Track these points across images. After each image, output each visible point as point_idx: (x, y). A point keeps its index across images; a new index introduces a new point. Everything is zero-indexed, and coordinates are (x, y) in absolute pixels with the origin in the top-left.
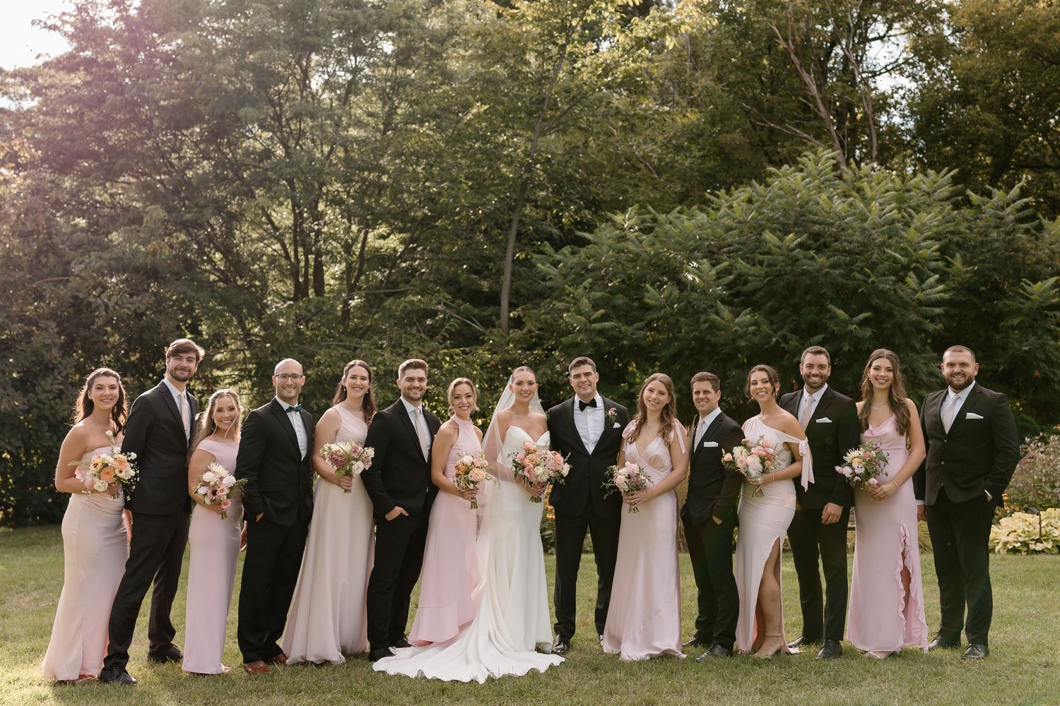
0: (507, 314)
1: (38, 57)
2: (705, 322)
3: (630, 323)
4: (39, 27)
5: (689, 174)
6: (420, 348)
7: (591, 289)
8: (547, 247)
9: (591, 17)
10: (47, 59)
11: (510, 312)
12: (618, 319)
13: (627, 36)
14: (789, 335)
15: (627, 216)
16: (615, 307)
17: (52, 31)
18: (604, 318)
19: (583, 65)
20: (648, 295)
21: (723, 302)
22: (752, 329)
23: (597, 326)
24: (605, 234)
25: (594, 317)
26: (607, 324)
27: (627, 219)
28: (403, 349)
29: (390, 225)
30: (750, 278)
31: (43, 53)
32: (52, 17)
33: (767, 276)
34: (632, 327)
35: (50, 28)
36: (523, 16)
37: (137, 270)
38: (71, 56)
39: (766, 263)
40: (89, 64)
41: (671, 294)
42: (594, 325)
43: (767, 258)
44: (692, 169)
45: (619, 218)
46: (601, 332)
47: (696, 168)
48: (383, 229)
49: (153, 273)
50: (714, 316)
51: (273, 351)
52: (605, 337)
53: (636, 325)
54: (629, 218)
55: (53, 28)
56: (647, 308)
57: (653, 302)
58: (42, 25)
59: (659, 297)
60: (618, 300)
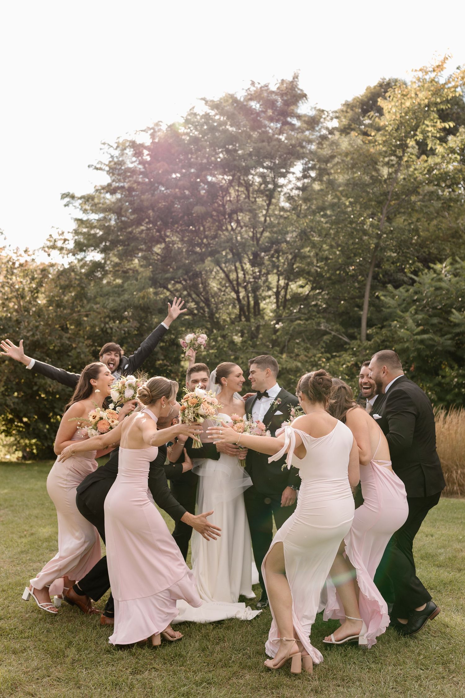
0: (365, 330)
1: (95, 187)
3: (442, 336)
6: (306, 353)
7: (416, 313)
8: (390, 287)
9: (420, 137)
11: (367, 330)
12: (435, 333)
13: (444, 148)
15: (444, 265)
16: (433, 325)
17: (99, 171)
18: (423, 332)
19: (415, 169)
20: (453, 316)
23: (419, 337)
24: (427, 277)
25: (416, 331)
26: (425, 336)
27: (443, 268)
28: (294, 354)
29: (306, 279)
32: (100, 163)
34: (444, 338)
35: (97, 169)
36: (376, 141)
38: (109, 185)
40: (121, 189)
42: (415, 337)
45: (438, 266)
46: (422, 342)
48: (301, 282)
52: (424, 345)
53: (446, 337)
54: (445, 267)
55: (100, 169)
56: (456, 325)
57: (457, 321)
58: (93, 167)
59: (460, 317)
60: (435, 320)
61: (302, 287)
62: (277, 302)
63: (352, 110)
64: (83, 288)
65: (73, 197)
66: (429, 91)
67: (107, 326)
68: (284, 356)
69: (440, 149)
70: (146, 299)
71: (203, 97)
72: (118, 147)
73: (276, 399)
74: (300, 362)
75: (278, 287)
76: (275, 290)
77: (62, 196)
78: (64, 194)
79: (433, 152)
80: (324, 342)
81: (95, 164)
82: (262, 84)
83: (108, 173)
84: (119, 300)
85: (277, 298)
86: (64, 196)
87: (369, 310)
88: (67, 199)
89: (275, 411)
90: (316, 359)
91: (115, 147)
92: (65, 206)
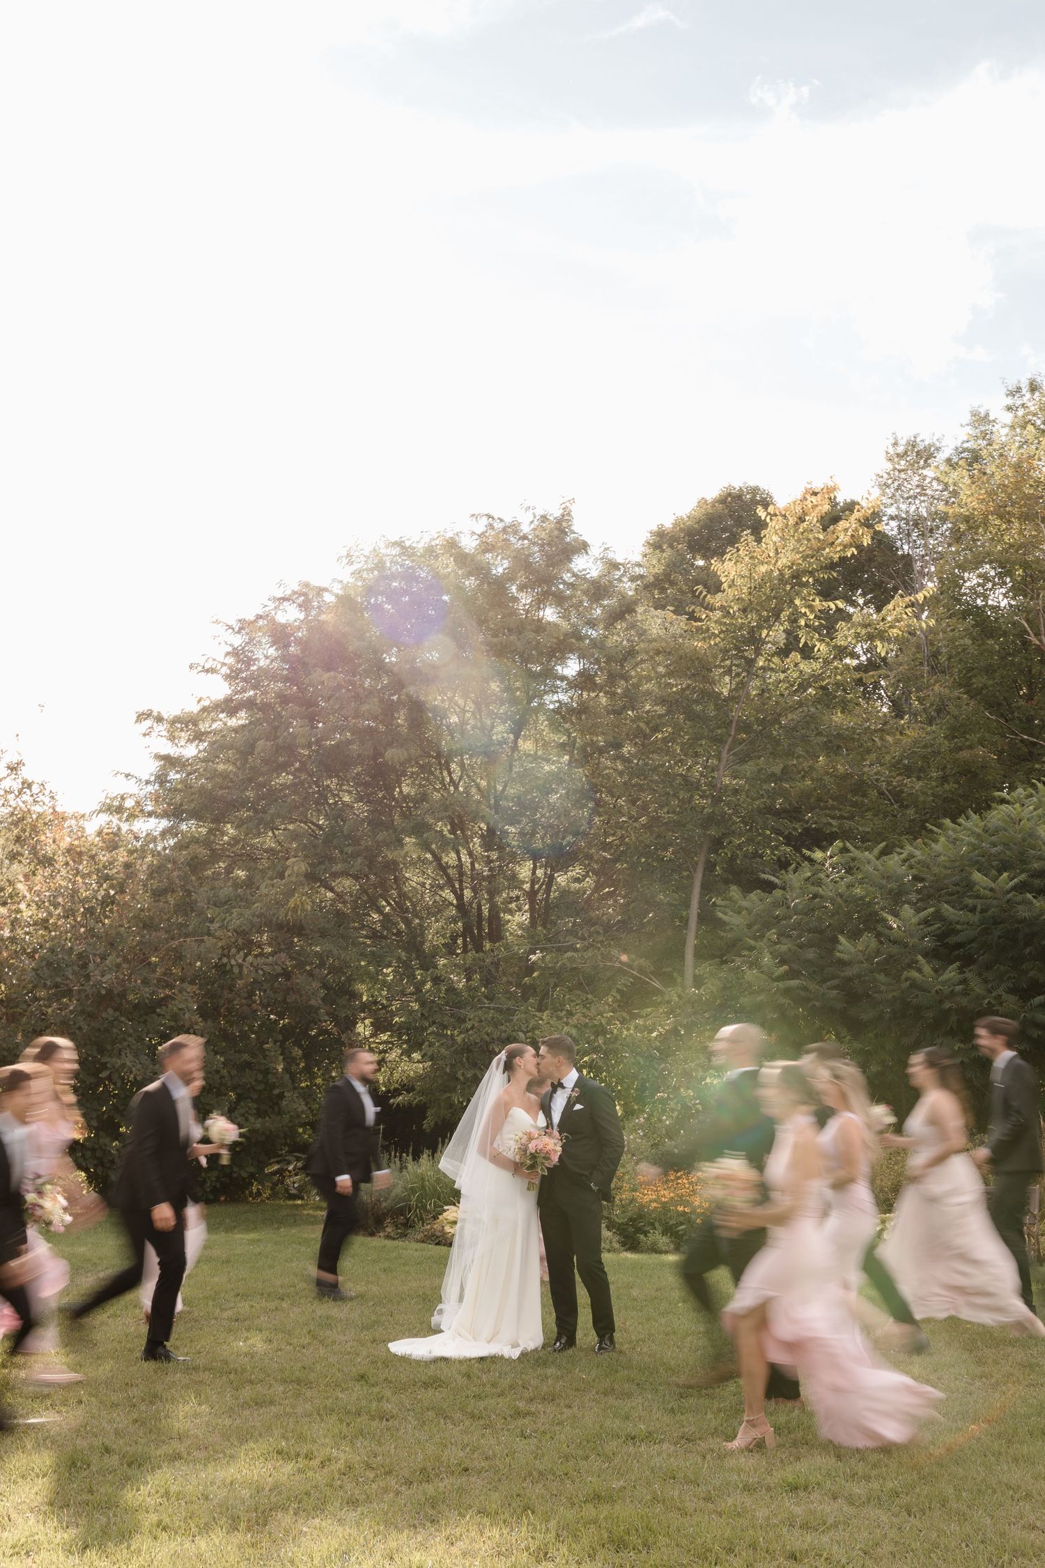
0: (691, 968)
1: (199, 701)
2: (907, 980)
3: (823, 981)
4: (196, 671)
5: (921, 799)
6: (584, 1011)
7: (778, 940)
8: (734, 890)
10: (206, 703)
11: (695, 967)
12: (810, 977)
14: (1005, 996)
15: (829, 853)
16: (805, 962)
17: (209, 675)
18: (791, 975)
20: (839, 947)
21: (925, 956)
22: (959, 988)
23: (782, 985)
24: (796, 876)
25: (776, 974)
26: (795, 983)
27: (827, 858)
28: (565, 1013)
29: (586, 866)
30: (959, 927)
31: (204, 697)
32: (210, 660)
33: (982, 924)
34: (825, 986)
35: (207, 671)
37: (280, 927)
38: (228, 700)
39: (979, 909)
40: (250, 704)
41: (867, 947)
42: (776, 984)
43: (979, 903)
44: (924, 793)
45: (818, 855)
47: (930, 792)
48: (577, 871)
49: (298, 929)
50: (914, 974)
51: (422, 1015)
53: (829, 984)
54: (831, 857)
55: (212, 671)
56: (842, 963)
57: (845, 957)
58: (200, 669)
59: (853, 950)
60: (810, 954)
61: (577, 880)
62: (532, 910)
63: (671, 546)
64: (189, 893)
65: (159, 719)
66: (798, 553)
67: (233, 962)
68: (545, 1015)
69: (821, 648)
70: (299, 912)
71: (396, 538)
72: (241, 629)
73: (573, 1090)
74: (575, 1026)
75: (533, 882)
76: (527, 886)
77: (138, 717)
78: (143, 714)
79: (807, 652)
80: (619, 991)
81: (201, 661)
82: (508, 520)
83: (228, 677)
84: (248, 913)
85: (532, 903)
86: (142, 717)
87: (698, 930)
88: (148, 723)
89: (574, 1105)
90: (604, 1021)
91: (236, 629)
92: (145, 735)
